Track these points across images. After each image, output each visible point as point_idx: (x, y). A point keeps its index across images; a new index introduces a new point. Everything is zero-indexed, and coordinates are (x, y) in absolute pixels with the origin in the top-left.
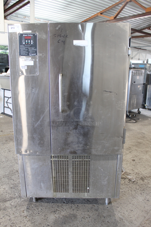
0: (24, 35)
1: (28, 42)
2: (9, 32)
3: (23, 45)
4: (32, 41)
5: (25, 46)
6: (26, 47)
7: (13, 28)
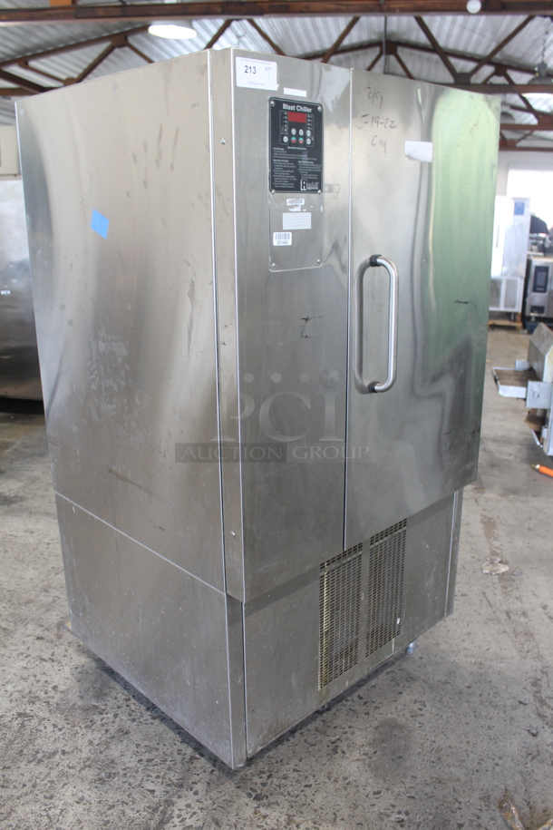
0: (285, 106)
1: (297, 136)
2: (238, 85)
3: (281, 147)
4: (309, 133)
5: (290, 152)
6: (293, 156)
7: (253, 70)
